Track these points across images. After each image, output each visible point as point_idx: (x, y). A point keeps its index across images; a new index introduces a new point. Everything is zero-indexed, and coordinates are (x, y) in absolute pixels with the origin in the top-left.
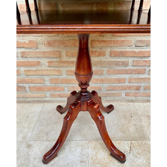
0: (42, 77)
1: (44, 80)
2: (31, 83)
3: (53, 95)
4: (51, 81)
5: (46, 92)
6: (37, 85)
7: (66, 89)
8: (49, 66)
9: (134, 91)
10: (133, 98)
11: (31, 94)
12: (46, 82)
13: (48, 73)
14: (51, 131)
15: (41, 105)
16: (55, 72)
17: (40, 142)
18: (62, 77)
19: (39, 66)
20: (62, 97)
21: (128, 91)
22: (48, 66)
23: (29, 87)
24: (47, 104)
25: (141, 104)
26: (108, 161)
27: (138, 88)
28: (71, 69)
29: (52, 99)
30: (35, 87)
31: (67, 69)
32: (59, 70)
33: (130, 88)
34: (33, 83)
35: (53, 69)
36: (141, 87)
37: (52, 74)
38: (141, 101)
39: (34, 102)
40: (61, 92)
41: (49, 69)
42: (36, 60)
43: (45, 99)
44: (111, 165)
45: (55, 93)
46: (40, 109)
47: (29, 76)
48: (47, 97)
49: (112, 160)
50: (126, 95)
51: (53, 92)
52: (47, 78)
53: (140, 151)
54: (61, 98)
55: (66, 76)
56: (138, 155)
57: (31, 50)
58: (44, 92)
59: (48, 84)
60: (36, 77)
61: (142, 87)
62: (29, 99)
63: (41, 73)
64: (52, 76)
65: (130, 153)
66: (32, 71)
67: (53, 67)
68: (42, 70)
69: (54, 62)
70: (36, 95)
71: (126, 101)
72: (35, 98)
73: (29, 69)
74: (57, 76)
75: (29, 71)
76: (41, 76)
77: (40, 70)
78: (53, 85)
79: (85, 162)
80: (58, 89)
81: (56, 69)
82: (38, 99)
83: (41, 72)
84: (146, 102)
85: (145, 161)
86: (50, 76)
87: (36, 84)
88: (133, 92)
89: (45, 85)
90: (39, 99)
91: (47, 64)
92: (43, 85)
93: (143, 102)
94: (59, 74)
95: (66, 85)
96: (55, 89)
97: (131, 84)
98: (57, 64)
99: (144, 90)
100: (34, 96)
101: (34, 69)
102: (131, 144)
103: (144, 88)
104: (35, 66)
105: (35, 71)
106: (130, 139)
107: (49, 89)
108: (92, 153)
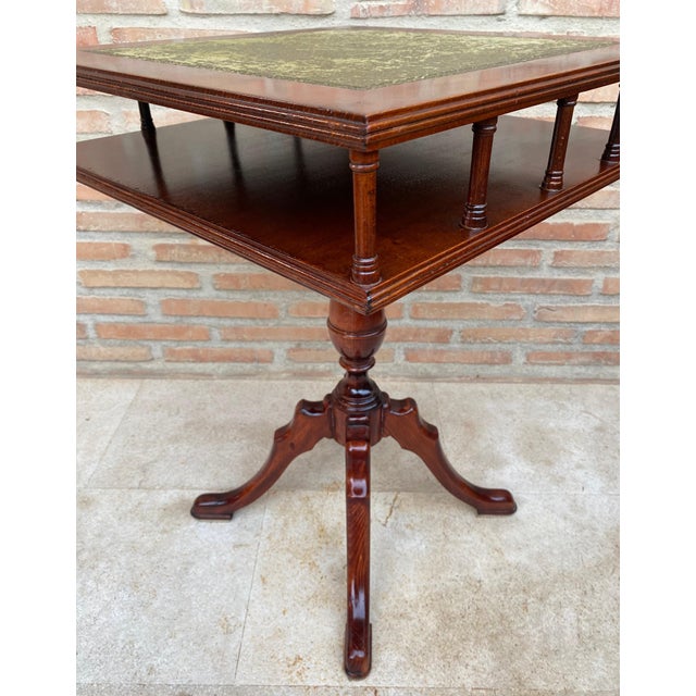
0: (135, 296)
1: (143, 304)
2: (103, 314)
3: (172, 352)
4: (166, 307)
5: (151, 344)
6: (121, 319)
7: (216, 334)
8: (159, 261)
9: (430, 346)
10: (432, 369)
11: (102, 349)
12: (151, 310)
13: (156, 281)
14: (156, 461)
15: (136, 383)
16: (178, 279)
17: (118, 492)
18: (201, 294)
19: (128, 259)
20: (202, 360)
21: (411, 345)
22: (154, 259)
23: (97, 326)
24: (154, 381)
25: (454, 387)
26: (316, 544)
27: (443, 337)
28: (228, 272)
29: (170, 366)
30: (114, 326)
31: (213, 270)
32: (191, 274)
33: (417, 334)
34: (109, 314)
35: (170, 269)
36: (452, 332)
37: (167, 285)
38: (457, 379)
39: (112, 374)
40: (199, 344)
41: (157, 268)
42: (117, 240)
43: (148, 366)
44: (323, 555)
45: (179, 348)
46: (131, 396)
47: (96, 291)
48: (153, 359)
49: (327, 543)
50: (407, 359)
51: (173, 345)
52: (151, 298)
53: (418, 520)
54: (201, 365)
55: (214, 293)
56: (408, 531)
57: (100, 210)
58: (146, 343)
59: (156, 316)
60: (116, 294)
61: (455, 334)
62: (96, 366)
63: (134, 281)
64: (168, 292)
65: (385, 525)
66: (104, 273)
67: (171, 262)
68: (135, 272)
69: (172, 247)
70: (120, 352)
71: (409, 377)
72: (117, 361)
73: (94, 267)
74: (184, 293)
75: (95, 273)
76: (132, 292)
77: (128, 271)
78: (172, 320)
79: (247, 545)
80: (190, 333)
81: (180, 269)
82: (125, 365)
83: (134, 277)
84: (471, 381)
85: (424, 546)
86: (163, 291)
87: (120, 315)
88: (428, 348)
89: (147, 319)
90: (131, 366)
91: (152, 254)
92: (140, 319)
93: (461, 382)
94: (190, 286)
95: (213, 321)
96: (178, 333)
97: (421, 323)
98: (184, 253)
99: (463, 342)
100: (111, 356)
101: (111, 267)
102: (394, 500)
103: (462, 337)
104: (115, 258)
105: (115, 274)
106: (395, 487)
107: (161, 334)
108: (272, 525)
